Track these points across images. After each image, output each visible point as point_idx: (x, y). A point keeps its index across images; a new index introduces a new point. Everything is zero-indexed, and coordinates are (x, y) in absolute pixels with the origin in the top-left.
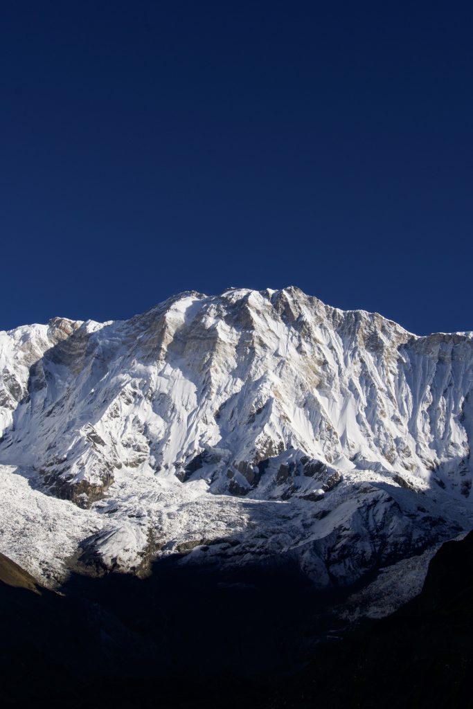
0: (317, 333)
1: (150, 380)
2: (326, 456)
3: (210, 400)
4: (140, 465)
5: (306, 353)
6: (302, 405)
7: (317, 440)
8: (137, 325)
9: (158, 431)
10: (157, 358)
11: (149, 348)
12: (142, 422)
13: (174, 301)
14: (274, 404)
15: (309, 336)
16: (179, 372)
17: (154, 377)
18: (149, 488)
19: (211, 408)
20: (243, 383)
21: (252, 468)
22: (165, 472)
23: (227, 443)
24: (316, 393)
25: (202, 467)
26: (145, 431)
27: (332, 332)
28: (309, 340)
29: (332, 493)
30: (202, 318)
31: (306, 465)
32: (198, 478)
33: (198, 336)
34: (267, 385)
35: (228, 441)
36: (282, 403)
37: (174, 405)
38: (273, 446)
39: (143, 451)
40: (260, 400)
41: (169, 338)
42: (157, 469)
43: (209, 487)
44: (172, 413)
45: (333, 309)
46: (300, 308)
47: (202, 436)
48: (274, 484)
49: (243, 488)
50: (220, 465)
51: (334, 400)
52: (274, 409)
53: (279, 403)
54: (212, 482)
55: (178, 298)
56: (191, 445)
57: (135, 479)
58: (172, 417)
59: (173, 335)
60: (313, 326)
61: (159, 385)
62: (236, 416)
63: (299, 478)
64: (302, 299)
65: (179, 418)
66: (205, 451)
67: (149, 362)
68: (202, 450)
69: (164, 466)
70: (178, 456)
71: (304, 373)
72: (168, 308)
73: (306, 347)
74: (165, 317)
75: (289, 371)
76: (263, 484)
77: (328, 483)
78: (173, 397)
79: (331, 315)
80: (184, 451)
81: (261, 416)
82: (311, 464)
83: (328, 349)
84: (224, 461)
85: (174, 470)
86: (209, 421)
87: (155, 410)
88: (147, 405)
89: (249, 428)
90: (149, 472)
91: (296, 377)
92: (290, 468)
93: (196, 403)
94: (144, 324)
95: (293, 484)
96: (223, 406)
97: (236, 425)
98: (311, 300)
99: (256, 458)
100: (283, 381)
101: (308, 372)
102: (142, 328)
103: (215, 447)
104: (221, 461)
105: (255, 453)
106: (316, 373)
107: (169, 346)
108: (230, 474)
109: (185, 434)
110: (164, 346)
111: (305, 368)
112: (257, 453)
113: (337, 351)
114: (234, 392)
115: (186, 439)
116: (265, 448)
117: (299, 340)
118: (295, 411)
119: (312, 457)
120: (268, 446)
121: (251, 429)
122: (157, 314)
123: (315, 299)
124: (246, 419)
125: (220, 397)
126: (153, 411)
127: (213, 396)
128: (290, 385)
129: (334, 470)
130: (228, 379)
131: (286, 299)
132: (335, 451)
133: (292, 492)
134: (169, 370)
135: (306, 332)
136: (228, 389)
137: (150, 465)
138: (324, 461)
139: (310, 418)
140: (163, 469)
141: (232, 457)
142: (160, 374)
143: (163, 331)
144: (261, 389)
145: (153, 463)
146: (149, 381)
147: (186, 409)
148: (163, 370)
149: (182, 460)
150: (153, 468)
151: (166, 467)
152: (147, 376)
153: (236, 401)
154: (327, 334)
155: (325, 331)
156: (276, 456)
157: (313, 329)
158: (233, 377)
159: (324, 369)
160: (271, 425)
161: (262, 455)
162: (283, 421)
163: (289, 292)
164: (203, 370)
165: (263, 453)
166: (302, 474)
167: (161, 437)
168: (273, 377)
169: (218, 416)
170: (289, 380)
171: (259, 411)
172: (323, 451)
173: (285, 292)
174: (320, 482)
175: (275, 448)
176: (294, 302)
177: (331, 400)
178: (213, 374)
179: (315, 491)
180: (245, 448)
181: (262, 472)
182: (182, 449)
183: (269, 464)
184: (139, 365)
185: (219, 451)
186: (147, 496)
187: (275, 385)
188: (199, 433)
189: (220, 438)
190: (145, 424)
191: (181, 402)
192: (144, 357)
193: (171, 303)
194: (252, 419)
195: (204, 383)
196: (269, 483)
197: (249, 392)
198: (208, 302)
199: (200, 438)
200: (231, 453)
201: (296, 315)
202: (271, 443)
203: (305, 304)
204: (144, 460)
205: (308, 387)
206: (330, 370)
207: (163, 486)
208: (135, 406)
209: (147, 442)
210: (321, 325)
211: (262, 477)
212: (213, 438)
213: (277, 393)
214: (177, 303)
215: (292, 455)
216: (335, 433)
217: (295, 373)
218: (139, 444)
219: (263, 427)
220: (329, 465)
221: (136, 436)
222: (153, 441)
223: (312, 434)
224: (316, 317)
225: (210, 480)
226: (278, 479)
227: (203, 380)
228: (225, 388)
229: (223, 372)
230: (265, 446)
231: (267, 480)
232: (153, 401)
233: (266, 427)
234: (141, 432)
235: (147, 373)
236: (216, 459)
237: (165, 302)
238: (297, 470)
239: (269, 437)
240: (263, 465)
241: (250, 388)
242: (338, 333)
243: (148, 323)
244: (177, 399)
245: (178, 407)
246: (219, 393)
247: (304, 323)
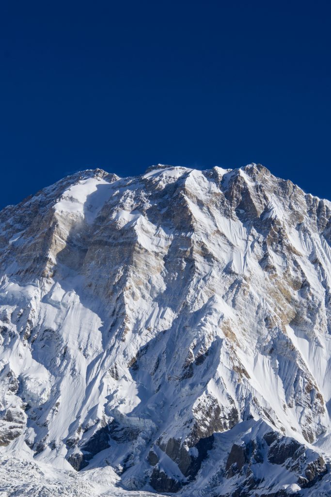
0: (293, 238)
1: (29, 309)
2: (304, 432)
3: (123, 341)
4: (12, 442)
5: (274, 268)
6: (268, 350)
7: (290, 406)
8: (10, 221)
9: (40, 390)
10: (41, 275)
11: (29, 257)
12: (16, 374)
13: (68, 185)
14: (223, 349)
15: (280, 243)
16: (74, 297)
17: (35, 304)
18: (25, 479)
19: (125, 354)
20: (175, 316)
21: (187, 449)
22: (51, 452)
23: (149, 410)
24: (290, 332)
25: (109, 446)
26: (20, 388)
27: (316, 236)
28: (279, 249)
29: (313, 490)
30: (112, 212)
31: (272, 445)
32: (102, 465)
33: (105, 240)
34: (213, 319)
35: (150, 406)
36: (235, 347)
37: (66, 348)
38: (221, 415)
39: (16, 421)
40: (201, 342)
41: (59, 243)
42: (38, 449)
43: (119, 478)
44: (62, 361)
45: (319, 199)
46: (266, 198)
47: (110, 398)
48: (222, 474)
49: (173, 481)
50: (136, 445)
51: (318, 344)
52: (223, 357)
53: (232, 347)
54: (125, 470)
55: (75, 181)
56: (92, 412)
57: (3, 464)
58: (63, 367)
59: (65, 237)
60: (287, 227)
61: (42, 316)
62: (163, 367)
63: (261, 467)
64: (270, 183)
65: (73, 370)
66: (114, 421)
67: (28, 280)
68: (109, 419)
69: (50, 445)
70: (72, 428)
71: (271, 300)
72: (59, 196)
73: (275, 260)
74: (54, 210)
75: (247, 297)
76: (204, 475)
77: (308, 475)
78: (64, 336)
79: (315, 209)
80: (81, 421)
81: (202, 367)
82: (281, 444)
83: (309, 263)
84: (143, 438)
85: (64, 451)
86: (121, 374)
87: (35, 356)
88: (23, 348)
89: (183, 386)
90: (25, 453)
91: (259, 307)
92: (247, 449)
93: (100, 346)
94: (20, 220)
95: (252, 475)
96: (144, 351)
97: (163, 382)
98: (283, 186)
99: (194, 434)
100: (239, 313)
101: (278, 300)
102: (18, 226)
103: (129, 415)
104: (140, 438)
105: (192, 426)
106: (290, 300)
107: (60, 256)
108: (152, 459)
109: (83, 394)
110: (52, 256)
111: (273, 293)
112: (196, 426)
113: (324, 266)
114: (161, 330)
115: (84, 402)
116: (208, 419)
117: (265, 249)
118: (256, 360)
119: (282, 433)
120: (213, 414)
121: (187, 387)
122: (42, 204)
123: (290, 184)
124: (179, 372)
125: (138, 337)
126: (33, 358)
127: (128, 336)
128: (250, 319)
129: (318, 454)
130: (152, 309)
131: (245, 183)
132: (319, 424)
133: (250, 489)
134: (59, 294)
135: (274, 236)
136: (152, 324)
137: (27, 442)
138: (300, 439)
139: (280, 372)
140: (48, 449)
141: (155, 432)
142: (45, 300)
143: (50, 232)
144: (203, 325)
145: (31, 439)
146: (27, 310)
147: (86, 355)
148: (50, 293)
149: (77, 434)
150: (32, 447)
151: (53, 446)
152: (23, 303)
153: (164, 344)
154: (308, 240)
155: (305, 236)
156: (225, 430)
157: (287, 231)
158: (159, 306)
159: (302, 294)
160: (218, 382)
161: (203, 429)
162: (237, 376)
163: (250, 172)
164: (112, 293)
165: (205, 425)
166: (267, 459)
167: (45, 398)
168: (222, 307)
169: (135, 367)
170: (248, 311)
171: (200, 360)
172: (300, 423)
173: (242, 173)
174: (293, 473)
175: (225, 418)
176: (258, 188)
177: (314, 344)
178: (128, 300)
179: (286, 487)
180: (176, 418)
181: (203, 456)
182: (78, 417)
183: (215, 444)
184: (12, 284)
185: (135, 421)
186: (22, 492)
187: (225, 319)
188: (105, 393)
189: (138, 401)
190: (20, 378)
191: (76, 344)
192: (19, 272)
193: (63, 188)
194: (189, 372)
195: (113, 315)
196: (214, 473)
197: (184, 329)
198: (121, 186)
199: (106, 401)
200: (154, 426)
201: (259, 208)
202: (218, 410)
203: (275, 192)
204: (18, 434)
205: (278, 323)
206: (313, 296)
207: (47, 476)
208: (5, 350)
209: (22, 407)
210: (299, 225)
211: (203, 464)
212: (127, 401)
213: (228, 332)
214: (72, 187)
215: (250, 430)
216: (319, 396)
217: (257, 300)
218: (11, 409)
219: (205, 385)
220: (308, 445)
221: (6, 397)
222: (32, 404)
223: (282, 396)
224: (290, 213)
225: (121, 468)
226: (227, 468)
227: (112, 309)
228: (148, 322)
229: (143, 297)
230: (208, 414)
231: (212, 468)
232: (33, 342)
233: (211, 386)
234: (13, 390)
235: (24, 298)
236: (131, 434)
237: (54, 186)
238: (259, 454)
239: (215, 401)
240: (206, 445)
241: (187, 323)
242: (326, 238)
243: (27, 219)
244: (70, 338)
245: (73, 351)
246: (136, 331)
247: (273, 221)
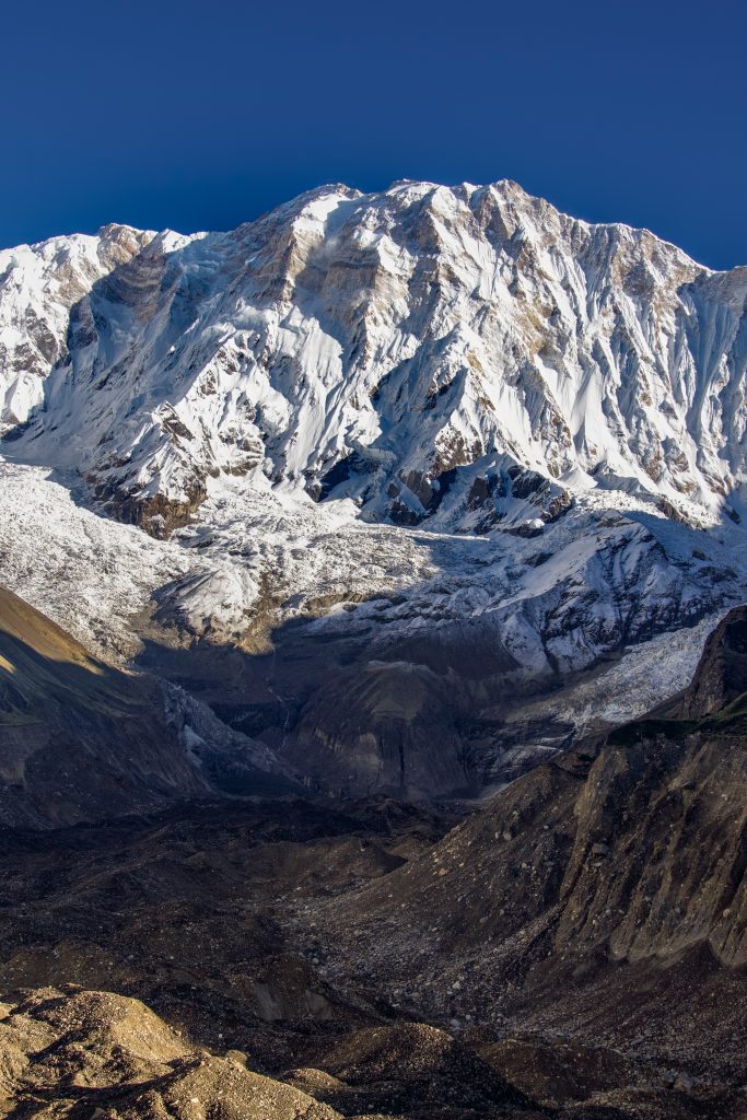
0: (544, 261)
1: (267, 334)
2: (549, 466)
3: (364, 369)
4: (249, 472)
5: (523, 294)
6: (515, 381)
7: (536, 439)
8: (246, 240)
9: (278, 419)
10: (279, 298)
11: (266, 278)
12: (253, 403)
13: (308, 201)
14: (468, 380)
15: (531, 266)
16: (313, 325)
17: (273, 330)
18: (264, 510)
19: (366, 383)
20: (419, 343)
21: (429, 482)
22: (289, 484)
23: (390, 442)
24: (538, 362)
25: (348, 478)
26: (257, 417)
27: (569, 260)
28: (530, 273)
29: (557, 526)
30: (353, 231)
31: (516, 479)
32: (342, 497)
33: (347, 261)
34: (458, 347)
35: (391, 437)
36: (481, 377)
37: (305, 376)
38: (464, 448)
39: (253, 451)
40: (445, 372)
41: (298, 263)
42: (276, 480)
43: (359, 511)
44: (301, 389)
45: (574, 220)
46: (517, 218)
47: (350, 428)
48: (464, 508)
49: (413, 514)
50: (377, 477)
51: (568, 375)
52: (468, 388)
53: (477, 378)
54: (364, 502)
55: (314, 197)
56: (332, 443)
57: (241, 494)
58: (301, 396)
59: (304, 257)
60: (538, 249)
61: (280, 343)
62: (405, 397)
63: (505, 501)
64: (522, 202)
65: (312, 398)
66: (354, 453)
67: (265, 303)
68: (348, 450)
69: (288, 475)
70: (311, 458)
71: (519, 328)
72: (298, 213)
73: (525, 285)
74: (292, 229)
75: (495, 324)
76: (445, 508)
77: (551, 510)
78: (303, 363)
79: (569, 231)
80: (320, 452)
81: (446, 397)
82: (525, 478)
83: (561, 288)
84: (384, 470)
85: (303, 482)
86: (361, 404)
87: (273, 384)
88: (260, 375)
89: (425, 417)
90: (263, 484)
91: (507, 335)
92: (491, 483)
93: (340, 374)
94: (257, 240)
95: (494, 509)
96: (386, 380)
97: (405, 413)
98: (536, 204)
99: (436, 467)
100: (485, 341)
101: (527, 328)
102: (254, 245)
103: (369, 446)
104: (380, 470)
105: (434, 459)
106: (540, 328)
107: (299, 279)
108: (393, 492)
109: (323, 425)
110: (290, 278)
111: (522, 321)
112: (438, 459)
113: (576, 292)
114: (404, 358)
115: (323, 433)
116: (451, 451)
117: (514, 273)
118: (502, 390)
119: (526, 467)
120: (456, 447)
121: (430, 419)
122: (280, 222)
123: (544, 202)
124: (421, 403)
125: (379, 366)
126: (271, 386)
127: (369, 364)
128: (497, 348)
129: (562, 489)
130: (394, 336)
131: (495, 202)
132: (565, 458)
133: (492, 523)
134: (297, 319)
135: (525, 259)
136: (394, 352)
137: (265, 473)
138: (546, 474)
139: (526, 404)
140: (286, 480)
141: (396, 464)
142: (283, 324)
143: (288, 252)
144: (448, 353)
145: (269, 470)
146: (265, 335)
147: (325, 384)
148: (288, 318)
149: (315, 465)
150: (270, 478)
151: (291, 477)
152: (260, 328)
153: (406, 373)
154: (561, 264)
155: (557, 259)
156: (468, 463)
157: (538, 254)
158: (403, 333)
159: (552, 322)
160: (462, 413)
161: (446, 462)
162: (482, 407)
163: (501, 189)
164: (353, 319)
165: (447, 458)
166: (510, 493)
167: (283, 427)
168: (468, 334)
169: (376, 397)
170: (495, 339)
171: (444, 390)
172: (545, 457)
173: (493, 190)
174: (537, 508)
175: (468, 450)
176: (509, 207)
177: (563, 375)
178: (370, 327)
179: (529, 522)
180: (418, 450)
181: (445, 489)
182: (317, 448)
183: (457, 477)
184: (249, 307)
185: (376, 453)
186: (260, 523)
187: (471, 348)
188: (345, 424)
189: (379, 432)
190: (257, 407)
191: (316, 372)
192: (256, 295)
193: (302, 205)
194: (432, 401)
195: (354, 342)
196: (456, 507)
197: (428, 357)
198: (364, 204)
199: (346, 431)
200: (395, 458)
201: (510, 230)
202: (461, 443)
203: (527, 212)
204: (256, 464)
205: (526, 352)
206: (563, 324)
207: (284, 508)
208: (241, 377)
209: (260, 436)
210: (552, 248)
211: (445, 498)
212: (368, 432)
213: (474, 361)
214: (312, 204)
215: (494, 464)
216: (566, 429)
217: (505, 327)
218: (248, 439)
219: (448, 416)
220: (553, 480)
221: (243, 425)
222: (270, 434)
223: (529, 429)
224: (543, 234)
225: (361, 500)
226: (469, 502)
227: (352, 337)
228: (390, 350)
229: (386, 323)
230: (451, 447)
231: (454, 501)
232: (271, 368)
233: (455, 416)
234: (250, 418)
235: (261, 322)
236: (371, 466)
237: (292, 202)
238: (502, 488)
239: (459, 433)
240: (448, 478)
241: (431, 351)
242: (580, 262)
243: (264, 238)
244: (309, 366)
245: (312, 379)
246: (378, 359)
247: (523, 244)
